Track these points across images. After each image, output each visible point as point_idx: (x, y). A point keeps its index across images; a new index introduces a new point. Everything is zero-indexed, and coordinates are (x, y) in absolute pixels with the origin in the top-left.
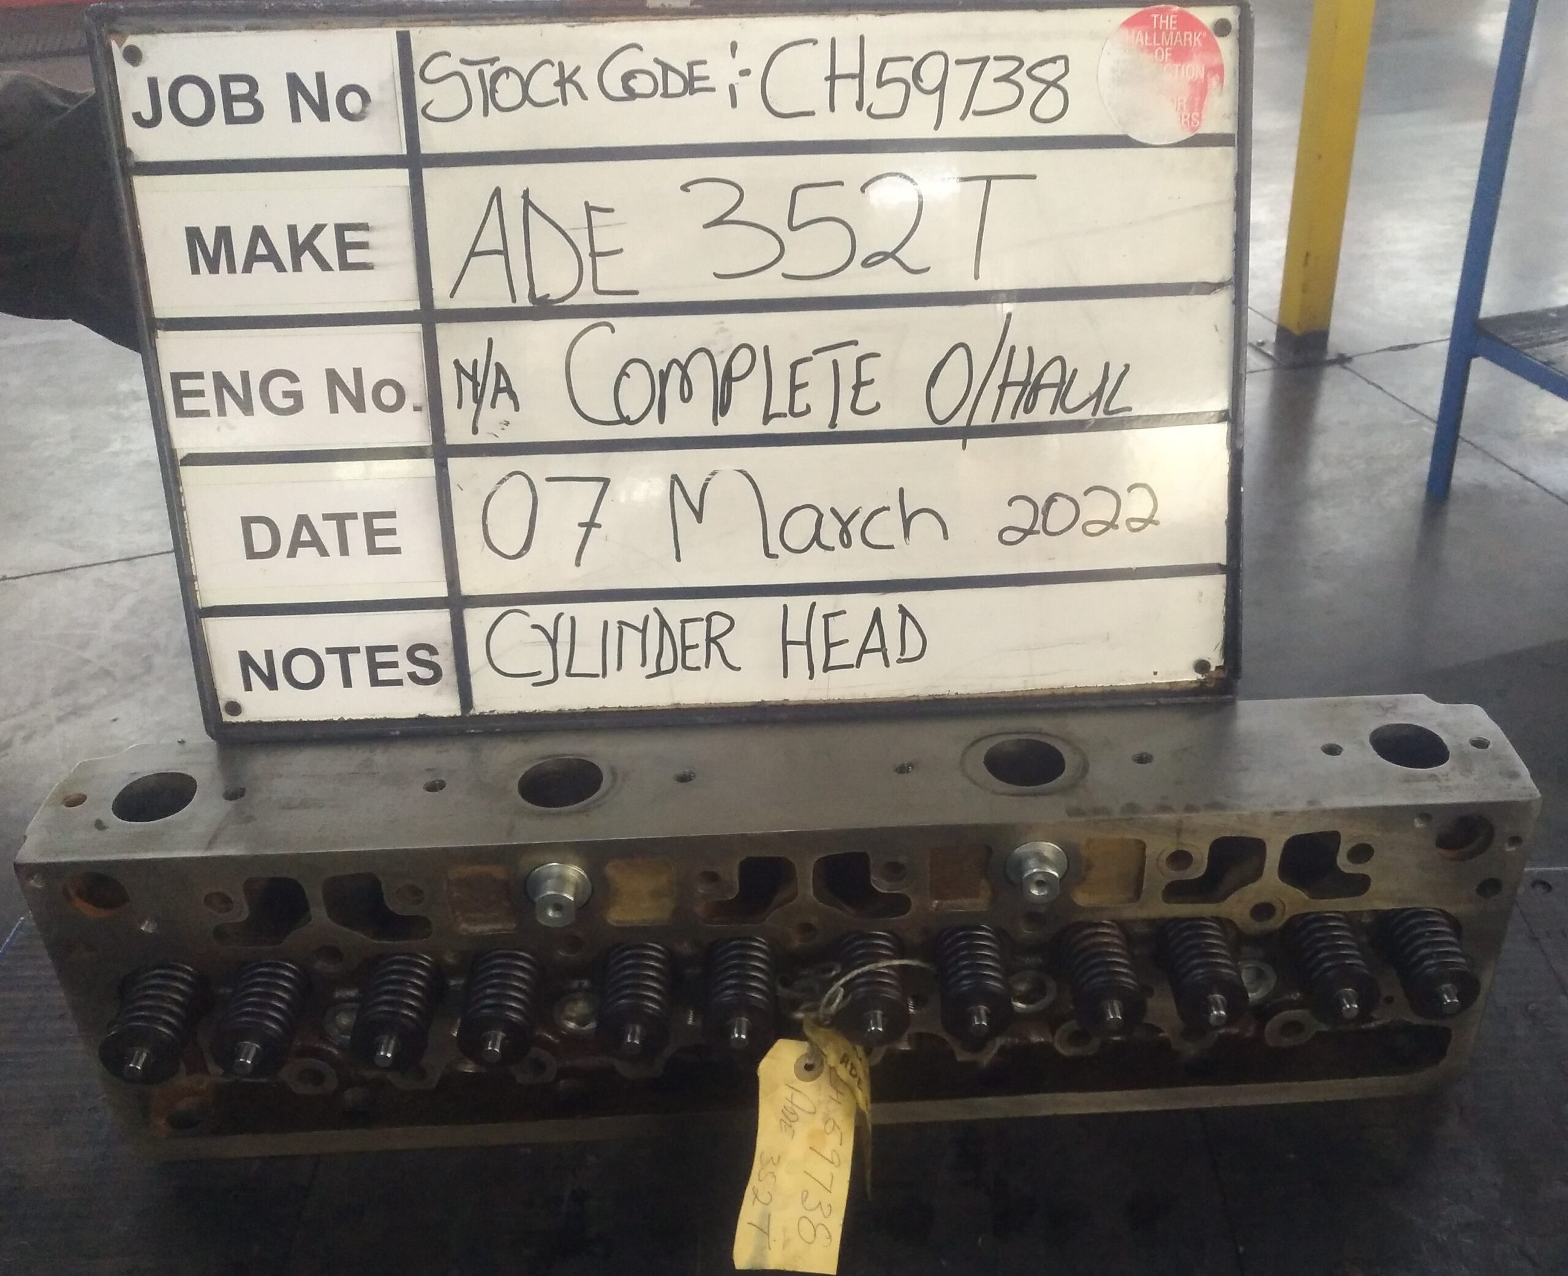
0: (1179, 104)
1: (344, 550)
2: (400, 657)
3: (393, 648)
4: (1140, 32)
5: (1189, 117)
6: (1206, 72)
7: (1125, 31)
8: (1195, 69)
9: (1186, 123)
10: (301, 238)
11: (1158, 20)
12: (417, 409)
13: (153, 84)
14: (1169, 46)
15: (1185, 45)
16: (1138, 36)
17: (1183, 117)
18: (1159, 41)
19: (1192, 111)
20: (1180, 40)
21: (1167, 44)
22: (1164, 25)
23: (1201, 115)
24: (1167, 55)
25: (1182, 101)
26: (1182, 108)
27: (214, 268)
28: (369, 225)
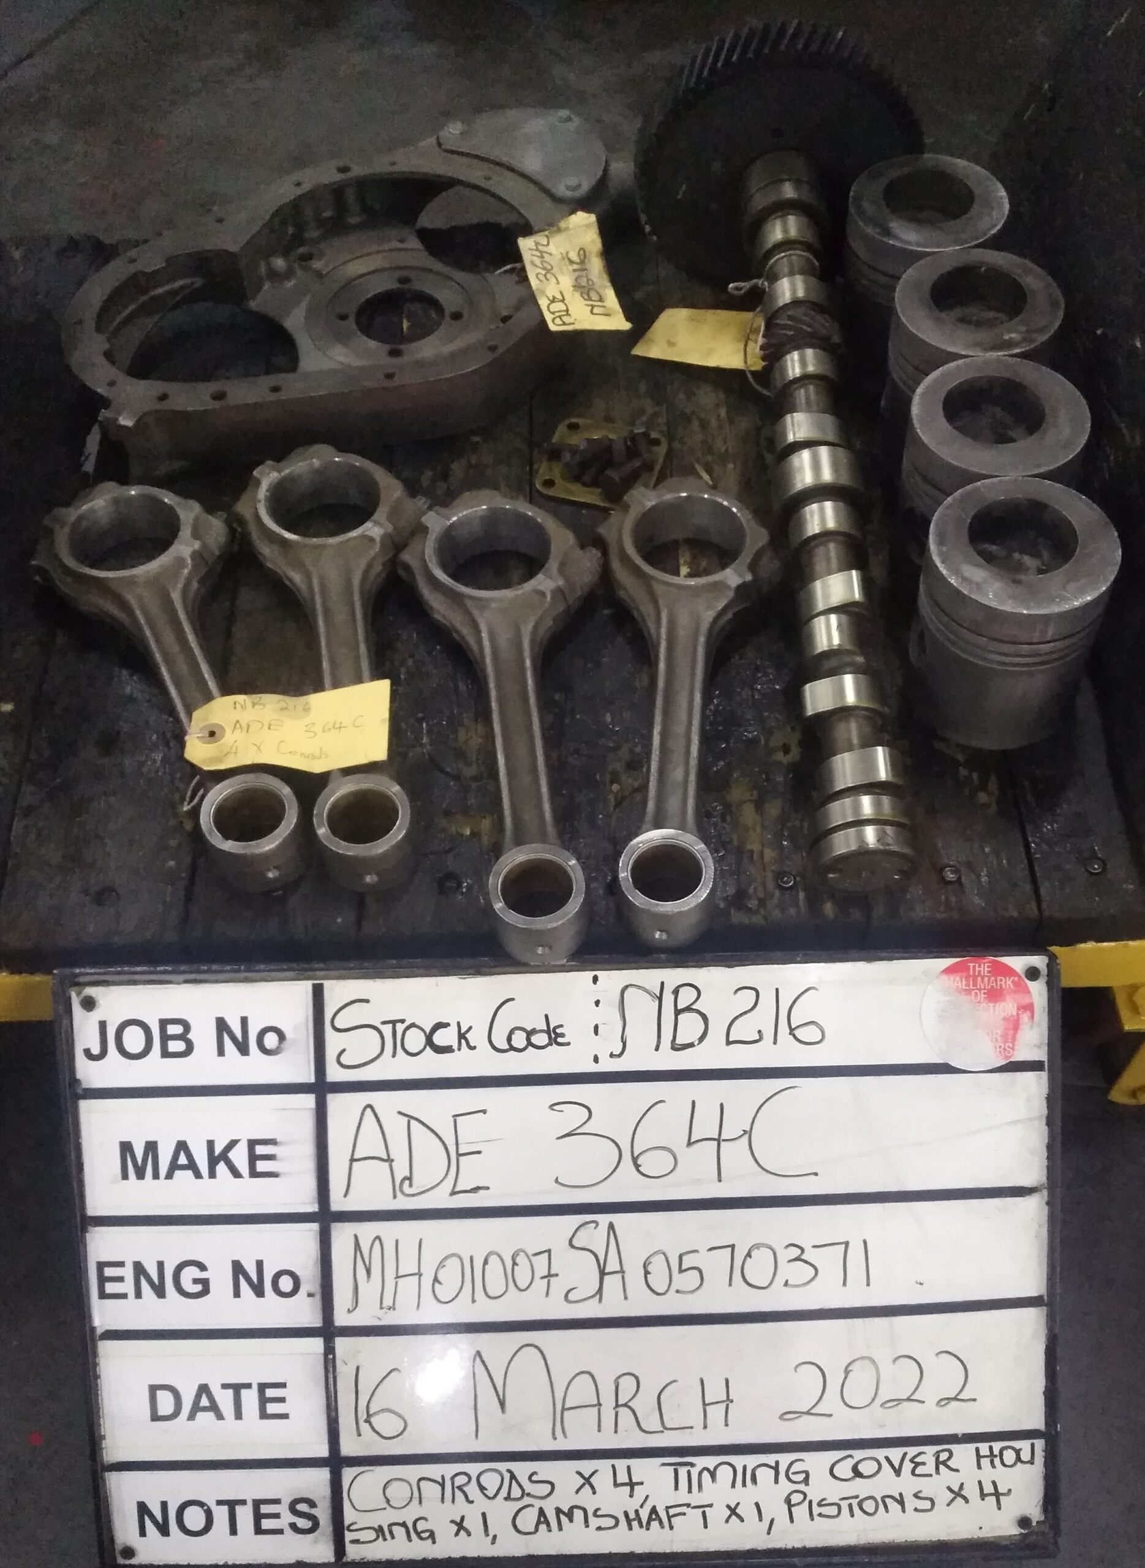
0: (994, 1036)
1: (238, 1415)
2: (283, 1509)
3: (277, 1501)
4: (958, 978)
5: (1003, 1047)
6: (1019, 1009)
7: (945, 977)
8: (1008, 1007)
9: (1000, 1052)
10: (218, 1149)
11: (974, 967)
12: (310, 1295)
13: (103, 1025)
14: (985, 989)
15: (999, 988)
16: (956, 982)
17: (998, 1047)
18: (975, 985)
19: (1005, 1042)
20: (994, 984)
21: (982, 987)
22: (980, 971)
23: (1013, 1045)
24: (983, 996)
25: (996, 1034)
26: (997, 1040)
27: (140, 1174)
28: (278, 1141)
